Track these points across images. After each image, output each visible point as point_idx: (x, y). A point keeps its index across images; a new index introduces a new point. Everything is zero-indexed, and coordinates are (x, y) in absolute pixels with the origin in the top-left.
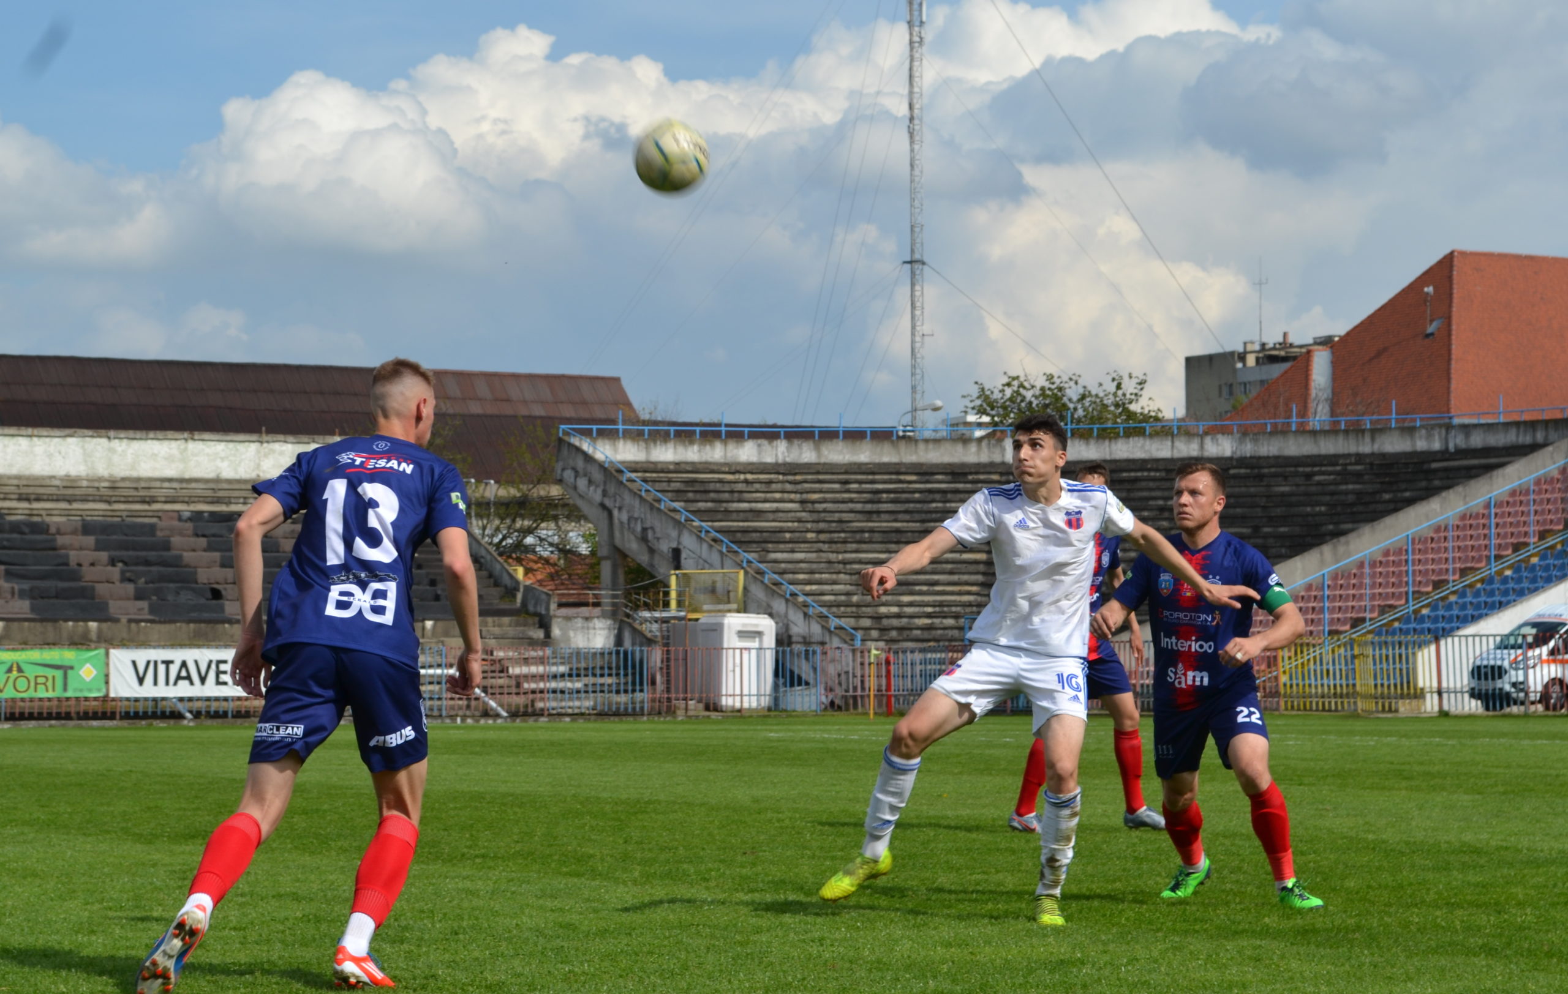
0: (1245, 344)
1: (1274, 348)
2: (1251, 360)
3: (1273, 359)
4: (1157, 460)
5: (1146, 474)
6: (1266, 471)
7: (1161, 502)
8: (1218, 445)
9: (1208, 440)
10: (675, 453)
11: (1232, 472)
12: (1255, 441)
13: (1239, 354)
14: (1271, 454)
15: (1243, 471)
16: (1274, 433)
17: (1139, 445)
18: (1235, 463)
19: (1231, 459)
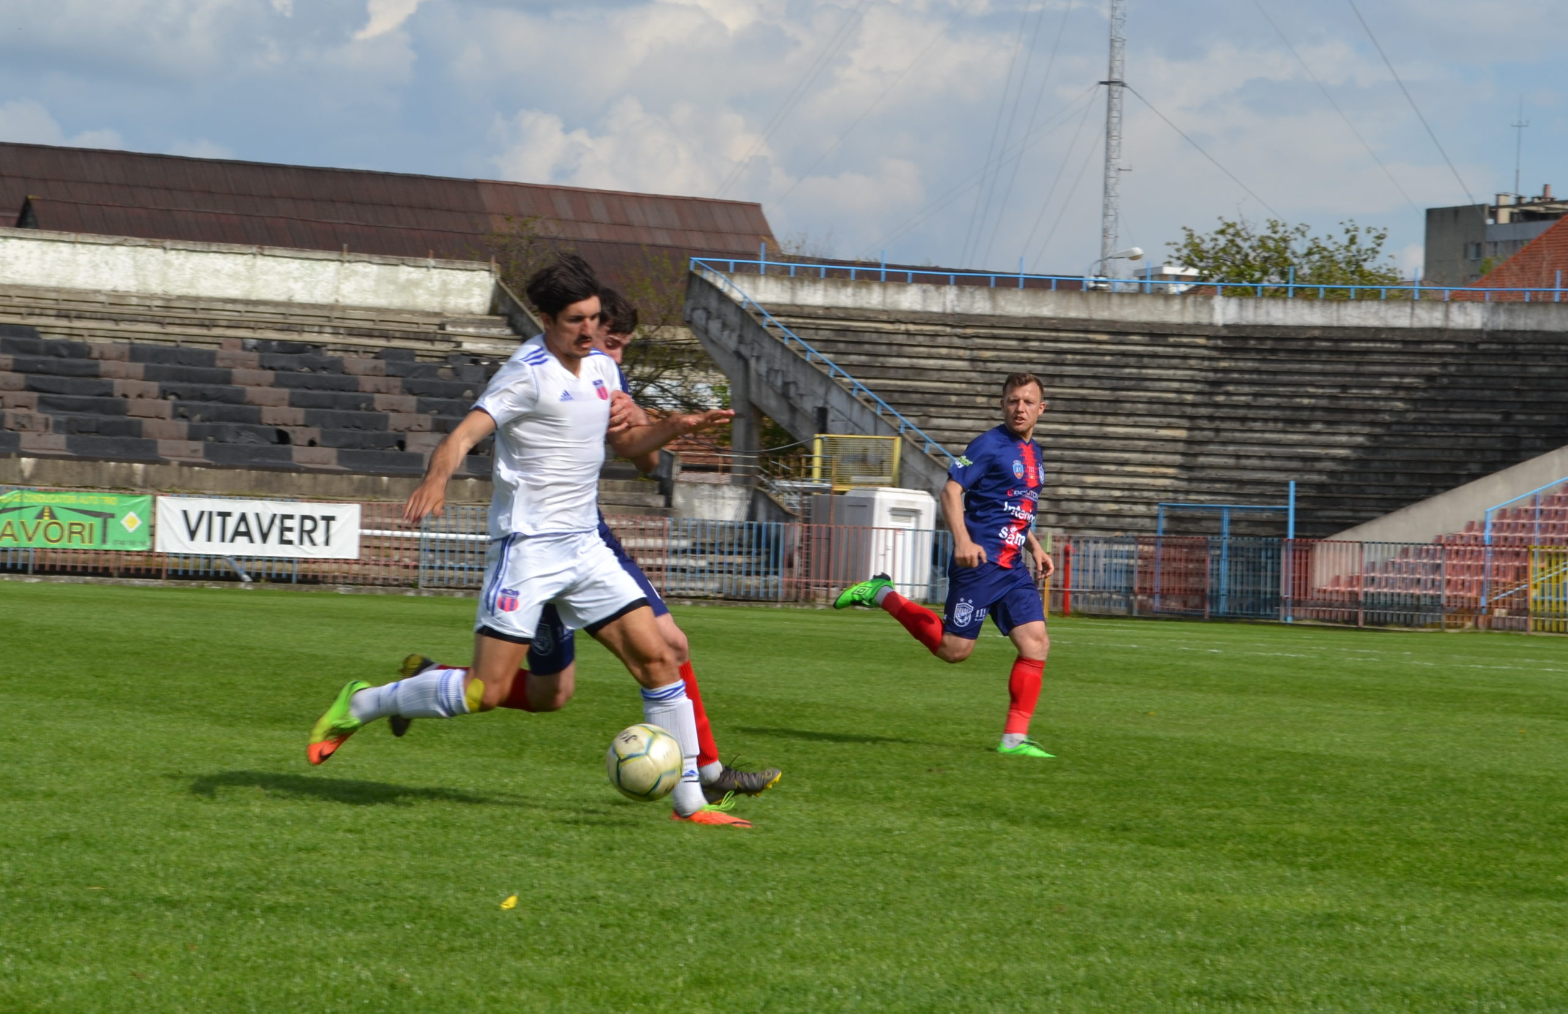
0: (1498, 195)
1: (1532, 204)
2: (1504, 216)
3: (1530, 216)
4: (1393, 329)
5: (1379, 345)
6: (1521, 347)
7: (1396, 380)
8: (1466, 314)
9: (1454, 309)
10: (825, 296)
11: (1482, 347)
12: (1510, 312)
13: (1491, 207)
14: (1528, 329)
15: (1494, 346)
16: (1533, 303)
17: (1373, 310)
18: (1485, 337)
19: (1480, 331)
